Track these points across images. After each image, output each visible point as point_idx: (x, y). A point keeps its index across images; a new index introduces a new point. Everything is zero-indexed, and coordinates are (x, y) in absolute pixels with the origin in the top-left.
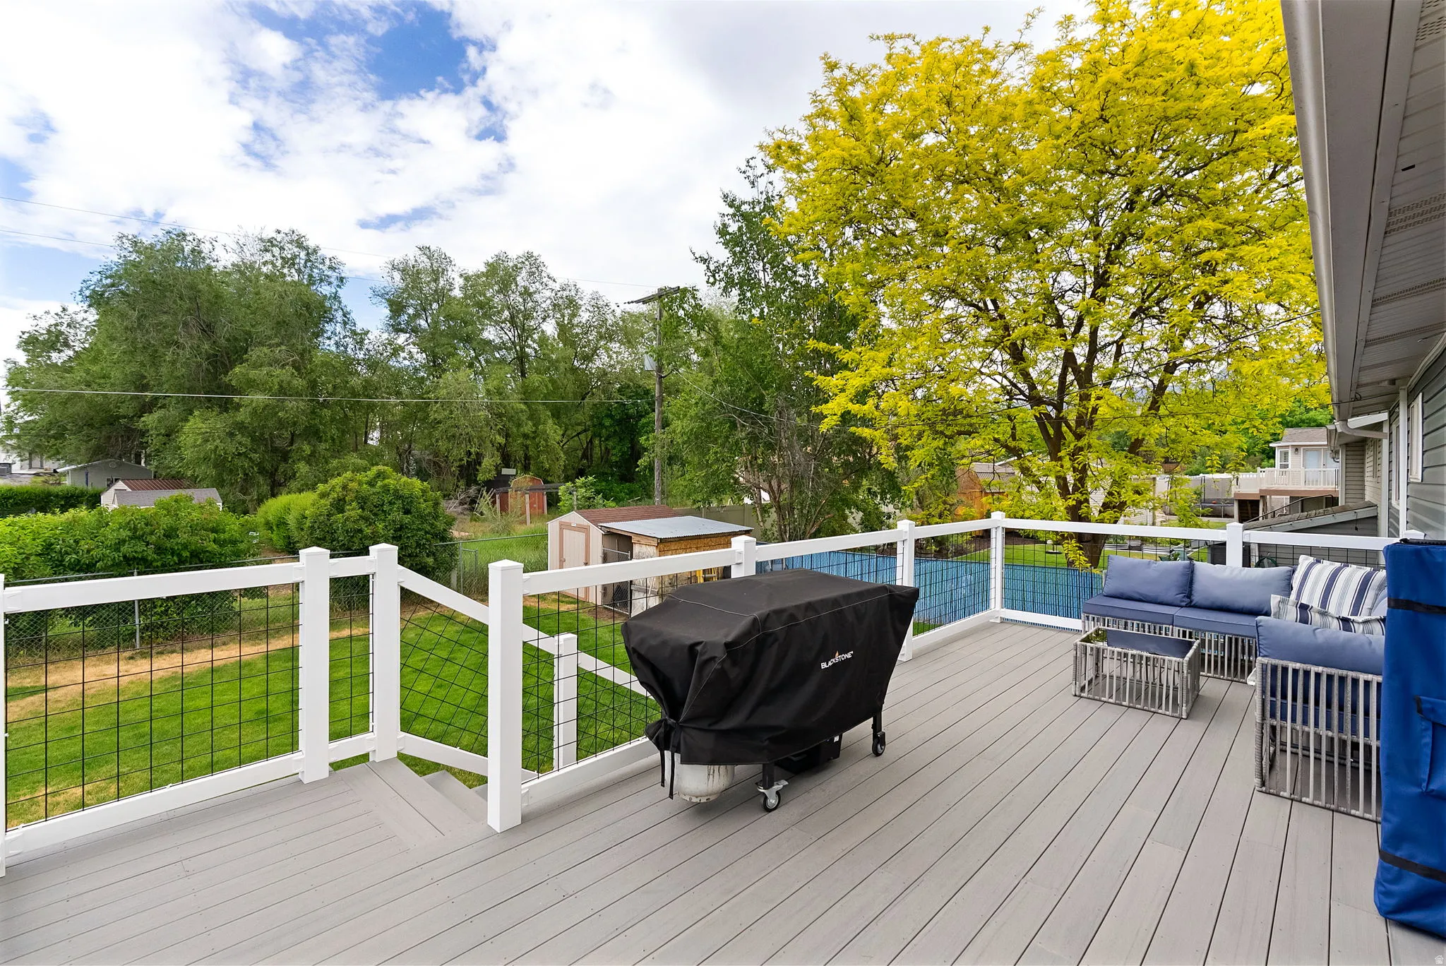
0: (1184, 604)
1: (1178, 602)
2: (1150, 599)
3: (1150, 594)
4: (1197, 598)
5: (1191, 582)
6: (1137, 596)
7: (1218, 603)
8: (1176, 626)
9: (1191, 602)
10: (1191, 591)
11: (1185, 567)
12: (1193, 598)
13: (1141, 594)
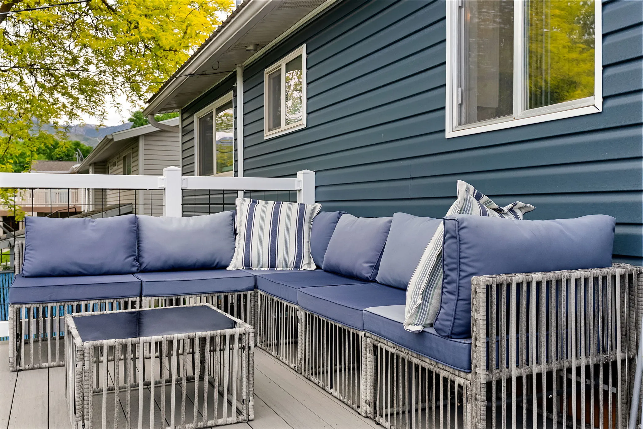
0: (135, 269)
1: (127, 268)
2: (92, 271)
3: (92, 263)
4: (148, 259)
5: (138, 242)
6: (75, 269)
7: (171, 262)
8: (146, 296)
9: (141, 265)
10: (139, 251)
11: (127, 225)
12: (142, 260)
13: (79, 265)
